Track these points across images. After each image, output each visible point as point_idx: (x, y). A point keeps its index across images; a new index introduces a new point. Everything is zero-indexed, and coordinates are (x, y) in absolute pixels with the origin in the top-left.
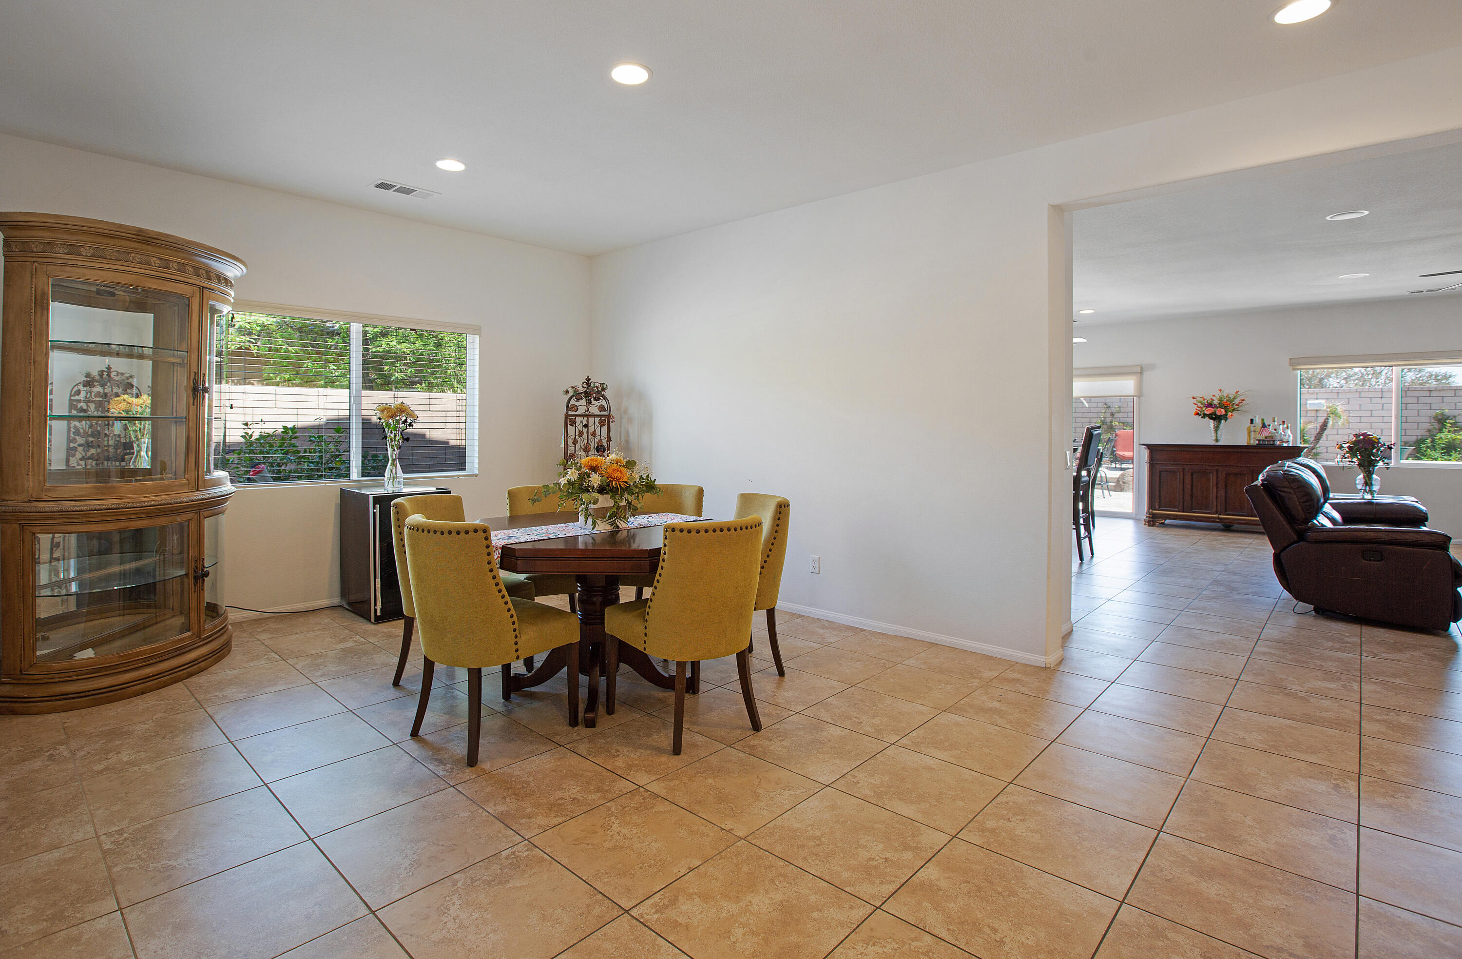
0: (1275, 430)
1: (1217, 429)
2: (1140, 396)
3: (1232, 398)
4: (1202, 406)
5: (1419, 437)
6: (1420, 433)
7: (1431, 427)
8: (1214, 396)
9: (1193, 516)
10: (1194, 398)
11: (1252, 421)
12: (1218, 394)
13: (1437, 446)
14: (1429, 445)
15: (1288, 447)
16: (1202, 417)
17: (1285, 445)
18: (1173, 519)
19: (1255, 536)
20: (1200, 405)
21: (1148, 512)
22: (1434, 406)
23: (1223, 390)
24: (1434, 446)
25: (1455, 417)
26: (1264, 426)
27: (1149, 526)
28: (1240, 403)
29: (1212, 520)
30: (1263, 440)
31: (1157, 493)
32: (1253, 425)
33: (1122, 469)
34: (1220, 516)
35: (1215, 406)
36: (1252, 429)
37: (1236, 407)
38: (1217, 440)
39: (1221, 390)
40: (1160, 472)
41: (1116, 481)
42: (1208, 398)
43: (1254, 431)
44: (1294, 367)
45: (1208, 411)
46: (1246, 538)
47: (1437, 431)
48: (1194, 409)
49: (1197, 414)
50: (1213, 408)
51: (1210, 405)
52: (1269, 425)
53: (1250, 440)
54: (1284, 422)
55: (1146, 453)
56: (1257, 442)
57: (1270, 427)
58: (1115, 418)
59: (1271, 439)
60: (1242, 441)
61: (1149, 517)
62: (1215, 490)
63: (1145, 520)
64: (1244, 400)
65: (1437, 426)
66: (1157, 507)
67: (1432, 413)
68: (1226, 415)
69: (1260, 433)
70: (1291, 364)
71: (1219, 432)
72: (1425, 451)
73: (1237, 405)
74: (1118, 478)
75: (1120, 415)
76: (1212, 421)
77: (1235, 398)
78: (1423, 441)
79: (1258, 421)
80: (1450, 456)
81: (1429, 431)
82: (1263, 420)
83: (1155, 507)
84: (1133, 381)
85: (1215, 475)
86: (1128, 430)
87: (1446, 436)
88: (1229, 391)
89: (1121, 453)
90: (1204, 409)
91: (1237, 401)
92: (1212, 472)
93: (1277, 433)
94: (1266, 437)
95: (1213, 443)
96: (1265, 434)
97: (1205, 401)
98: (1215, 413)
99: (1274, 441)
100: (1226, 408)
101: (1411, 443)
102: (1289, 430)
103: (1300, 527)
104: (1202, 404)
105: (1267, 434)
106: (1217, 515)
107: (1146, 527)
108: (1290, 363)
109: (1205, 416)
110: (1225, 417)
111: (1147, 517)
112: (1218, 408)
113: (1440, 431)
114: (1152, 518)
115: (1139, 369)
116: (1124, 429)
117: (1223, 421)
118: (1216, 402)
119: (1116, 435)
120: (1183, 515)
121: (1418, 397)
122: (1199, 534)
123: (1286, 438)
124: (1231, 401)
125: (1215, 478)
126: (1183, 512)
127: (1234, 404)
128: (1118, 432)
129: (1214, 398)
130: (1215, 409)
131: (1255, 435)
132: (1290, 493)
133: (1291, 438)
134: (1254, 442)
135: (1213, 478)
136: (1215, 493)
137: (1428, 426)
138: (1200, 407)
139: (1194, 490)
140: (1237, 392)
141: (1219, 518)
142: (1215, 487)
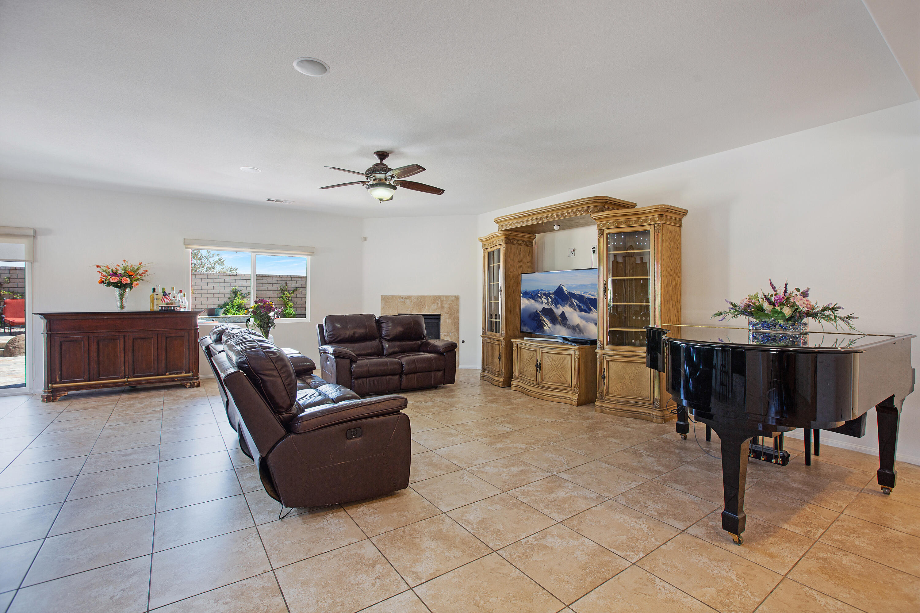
0: (174, 297)
1: (122, 296)
2: (33, 261)
3: (136, 268)
4: (106, 275)
5: (225, 302)
6: (226, 299)
7: (231, 296)
8: (118, 266)
9: (101, 384)
10: (98, 266)
11: (154, 290)
12: (122, 264)
13: (234, 307)
14: (230, 306)
15: (185, 312)
16: (106, 286)
17: (183, 310)
18: (78, 390)
19: (162, 392)
20: (104, 273)
21: (47, 387)
22: (232, 284)
23: (127, 260)
24: (232, 307)
25: (241, 291)
26: (165, 294)
27: (48, 401)
28: (143, 273)
29: (122, 384)
30: (165, 307)
31: (58, 366)
32: (155, 294)
33: (11, 334)
34: (129, 379)
35: (121, 276)
36: (155, 297)
37: (139, 277)
38: (122, 307)
39: (125, 261)
40: (61, 342)
41: (4, 346)
42: (113, 267)
43: (157, 299)
44: (187, 247)
45: (114, 280)
46: (156, 397)
47: (234, 298)
48: (98, 277)
49: (102, 282)
50: (118, 276)
51: (115, 274)
52: (170, 294)
53: (153, 306)
54: (181, 291)
55: (42, 323)
56: (160, 308)
57: (171, 295)
58: (4, 288)
59: (171, 304)
60: (145, 307)
61: (49, 392)
62: (123, 355)
63: (42, 396)
64: (146, 271)
65: (233, 295)
66: (58, 380)
67: (231, 288)
68: (132, 284)
69: (162, 300)
70: (185, 244)
71: (124, 300)
72: (229, 310)
73: (140, 275)
74: (7, 344)
75: (9, 285)
76: (117, 290)
77: (138, 269)
78: (228, 304)
79: (159, 290)
80: (240, 312)
81: (230, 298)
82: (163, 289)
83: (56, 379)
84: (24, 245)
85: (122, 341)
86: (19, 299)
87: (237, 301)
88: (133, 262)
89: (11, 319)
90: (109, 277)
91: (140, 272)
92: (119, 338)
93: (176, 300)
94: (167, 304)
95: (118, 310)
96: (167, 301)
97: (110, 271)
98: (121, 282)
99: (174, 307)
100: (130, 277)
101: (222, 305)
102: (185, 297)
103: (285, 415)
104: (106, 273)
105: (168, 301)
106: (126, 379)
107: (45, 404)
108: (184, 242)
109: (109, 284)
110: (130, 286)
111: (45, 392)
112: (123, 277)
113: (235, 298)
114: (52, 392)
115: (32, 233)
116: (14, 298)
117: (127, 290)
118: (120, 271)
119: (5, 303)
120: (89, 385)
121: (225, 279)
122: (109, 401)
123: (183, 305)
124: (135, 271)
125: (122, 344)
126: (89, 381)
127: (138, 274)
128: (6, 300)
129: (118, 268)
130: (121, 278)
131: (157, 302)
132: (274, 376)
133: (187, 304)
134: (157, 309)
135: (120, 344)
136: (123, 359)
137: (229, 296)
138: (105, 276)
139: (101, 358)
140: (140, 264)
141: (127, 382)
142: (123, 353)
